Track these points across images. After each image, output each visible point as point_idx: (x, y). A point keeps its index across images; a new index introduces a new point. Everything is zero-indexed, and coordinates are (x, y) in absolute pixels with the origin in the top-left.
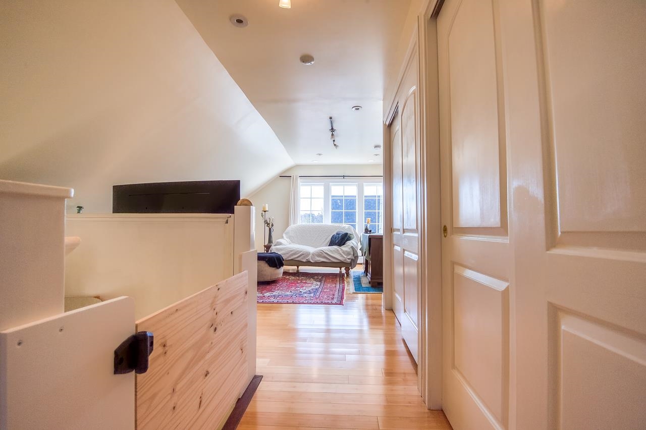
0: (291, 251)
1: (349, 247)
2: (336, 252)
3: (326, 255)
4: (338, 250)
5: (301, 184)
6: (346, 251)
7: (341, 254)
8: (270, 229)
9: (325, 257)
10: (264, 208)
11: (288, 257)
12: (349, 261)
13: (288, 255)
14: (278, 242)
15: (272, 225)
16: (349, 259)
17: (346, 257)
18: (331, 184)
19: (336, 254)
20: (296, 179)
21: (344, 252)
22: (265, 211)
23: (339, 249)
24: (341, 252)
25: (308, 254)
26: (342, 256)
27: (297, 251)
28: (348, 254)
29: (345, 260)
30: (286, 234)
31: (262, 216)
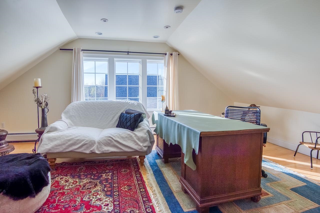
0: (69, 140)
1: (145, 131)
2: (129, 139)
3: (115, 143)
4: (131, 136)
5: (84, 58)
6: (142, 137)
7: (135, 142)
8: (43, 111)
9: (115, 146)
10: (36, 83)
11: (65, 149)
12: (145, 149)
13: (64, 147)
14: (51, 128)
15: (47, 105)
16: (145, 147)
17: (141, 144)
18: (115, 59)
19: (129, 141)
20: (79, 53)
21: (139, 139)
22: (37, 88)
23: (132, 134)
24: (135, 138)
25: (92, 143)
26: (137, 144)
27: (78, 140)
28: (144, 140)
29: (142, 149)
30: (66, 113)
31: (34, 93)
